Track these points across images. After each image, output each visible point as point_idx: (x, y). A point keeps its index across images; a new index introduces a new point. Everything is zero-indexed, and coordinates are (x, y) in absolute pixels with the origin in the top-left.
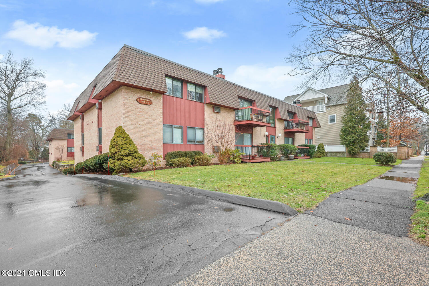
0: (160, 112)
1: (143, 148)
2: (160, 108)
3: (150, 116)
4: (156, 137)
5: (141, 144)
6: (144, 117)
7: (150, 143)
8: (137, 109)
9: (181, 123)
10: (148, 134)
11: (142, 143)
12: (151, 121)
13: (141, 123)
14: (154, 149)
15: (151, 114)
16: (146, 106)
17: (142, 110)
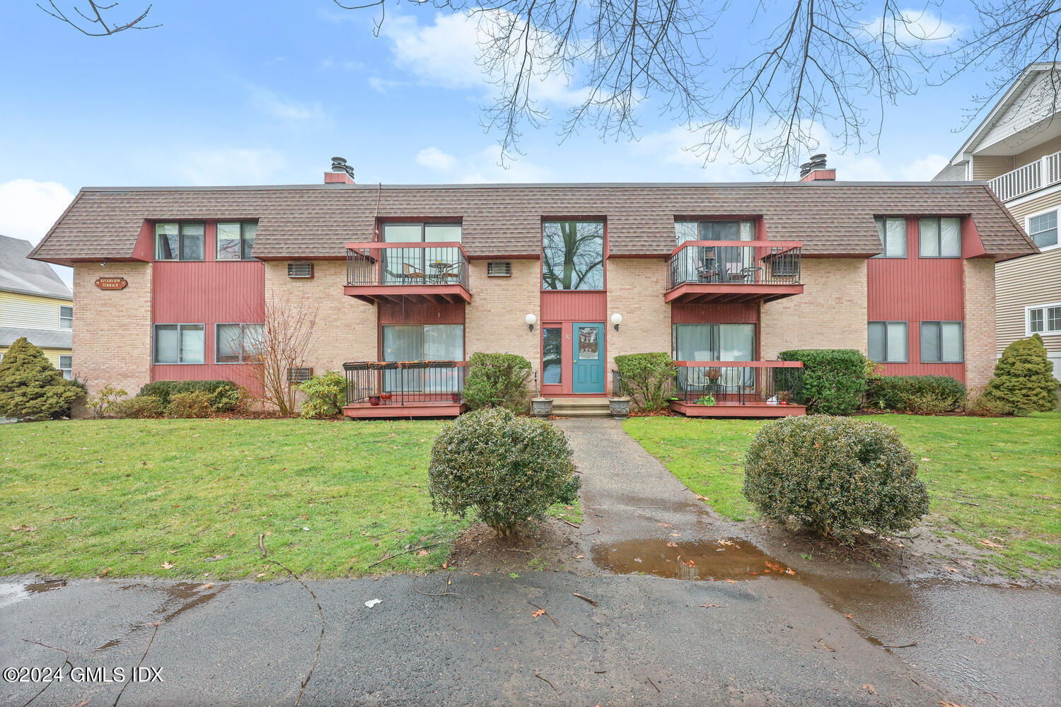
0: (145, 299)
1: (108, 374)
2: (146, 292)
3: (122, 311)
4: (136, 353)
5: (105, 367)
6: (111, 314)
7: (123, 365)
8: (97, 302)
9: (200, 318)
10: (119, 347)
11: (107, 366)
12: (126, 321)
13: (105, 327)
14: (131, 377)
15: (125, 306)
16: (115, 292)
17: (106, 302)
